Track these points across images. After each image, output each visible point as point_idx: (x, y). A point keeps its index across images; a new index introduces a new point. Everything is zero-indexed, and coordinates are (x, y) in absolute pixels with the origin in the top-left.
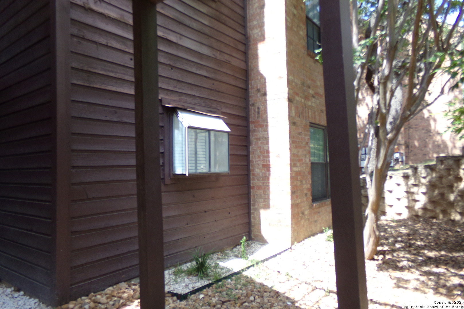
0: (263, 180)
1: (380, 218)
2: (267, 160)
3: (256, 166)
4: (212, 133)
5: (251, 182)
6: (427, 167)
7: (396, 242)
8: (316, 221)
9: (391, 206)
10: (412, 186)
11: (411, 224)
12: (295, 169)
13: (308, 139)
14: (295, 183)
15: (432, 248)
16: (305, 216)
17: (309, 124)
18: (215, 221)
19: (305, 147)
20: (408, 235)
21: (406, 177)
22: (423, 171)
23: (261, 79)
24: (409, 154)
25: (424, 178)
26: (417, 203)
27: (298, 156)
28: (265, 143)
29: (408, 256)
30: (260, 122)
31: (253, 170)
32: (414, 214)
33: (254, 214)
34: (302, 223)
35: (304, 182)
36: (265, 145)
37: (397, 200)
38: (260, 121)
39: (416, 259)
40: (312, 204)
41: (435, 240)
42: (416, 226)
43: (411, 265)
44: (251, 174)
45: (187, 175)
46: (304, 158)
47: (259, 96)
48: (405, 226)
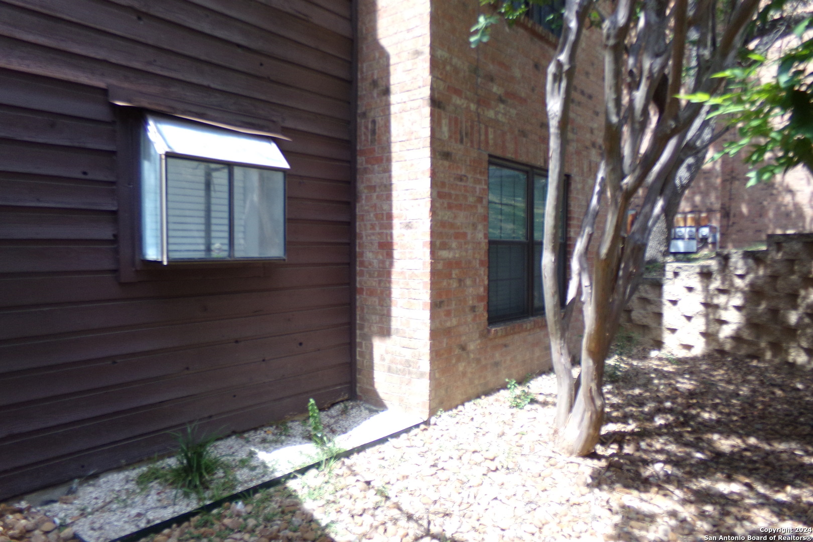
0: (379, 276)
1: (649, 353)
2: (387, 234)
3: (366, 246)
4: (237, 171)
5: (358, 279)
6: (747, 255)
7: (659, 411)
8: (496, 364)
9: (673, 331)
10: (716, 292)
11: (706, 369)
12: (444, 254)
13: (484, 189)
14: (445, 283)
15: (731, 429)
16: (468, 353)
17: (486, 158)
18: (264, 360)
19: (476, 207)
20: (691, 394)
21: (706, 275)
22: (740, 263)
23: (380, 58)
24: (727, 230)
25: (741, 277)
26: (725, 327)
27: (452, 226)
28: (384, 197)
29: (672, 448)
30: (376, 151)
31: (362, 254)
32: (717, 348)
33: (361, 347)
34: (461, 369)
35: (468, 282)
36: (384, 200)
37: (684, 319)
38: (376, 149)
39: (688, 457)
40: (488, 328)
41: (743, 410)
42: (715, 373)
43: (670, 472)
44: (358, 263)
45: (165, 263)
46: (469, 232)
47: (375, 95)
48: (691, 373)
